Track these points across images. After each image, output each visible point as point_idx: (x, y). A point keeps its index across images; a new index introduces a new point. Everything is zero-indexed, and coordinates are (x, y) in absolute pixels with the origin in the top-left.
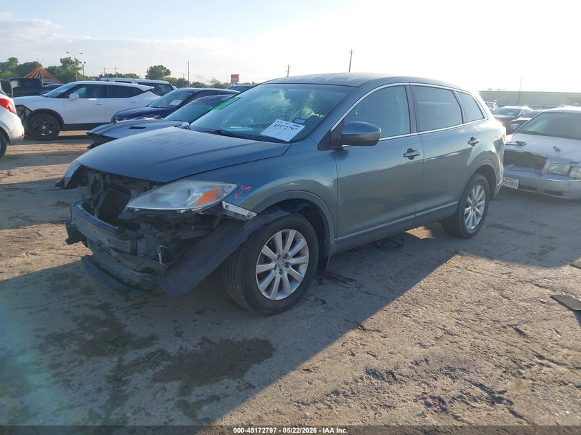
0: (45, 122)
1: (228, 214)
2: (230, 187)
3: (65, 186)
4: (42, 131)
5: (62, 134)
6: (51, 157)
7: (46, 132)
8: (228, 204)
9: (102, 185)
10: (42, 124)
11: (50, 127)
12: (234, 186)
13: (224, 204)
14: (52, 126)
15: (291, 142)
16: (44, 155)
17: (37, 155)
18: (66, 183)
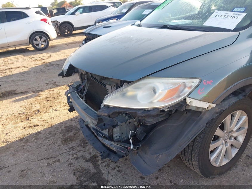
0: (66, 28)
1: (190, 108)
2: (193, 82)
3: (64, 75)
4: (65, 32)
5: (74, 32)
6: (69, 45)
7: (67, 32)
8: (191, 100)
9: (86, 78)
10: (65, 29)
11: (69, 30)
12: (196, 81)
13: (188, 101)
14: (69, 29)
15: (235, 30)
16: (66, 44)
17: (63, 44)
18: (65, 74)
